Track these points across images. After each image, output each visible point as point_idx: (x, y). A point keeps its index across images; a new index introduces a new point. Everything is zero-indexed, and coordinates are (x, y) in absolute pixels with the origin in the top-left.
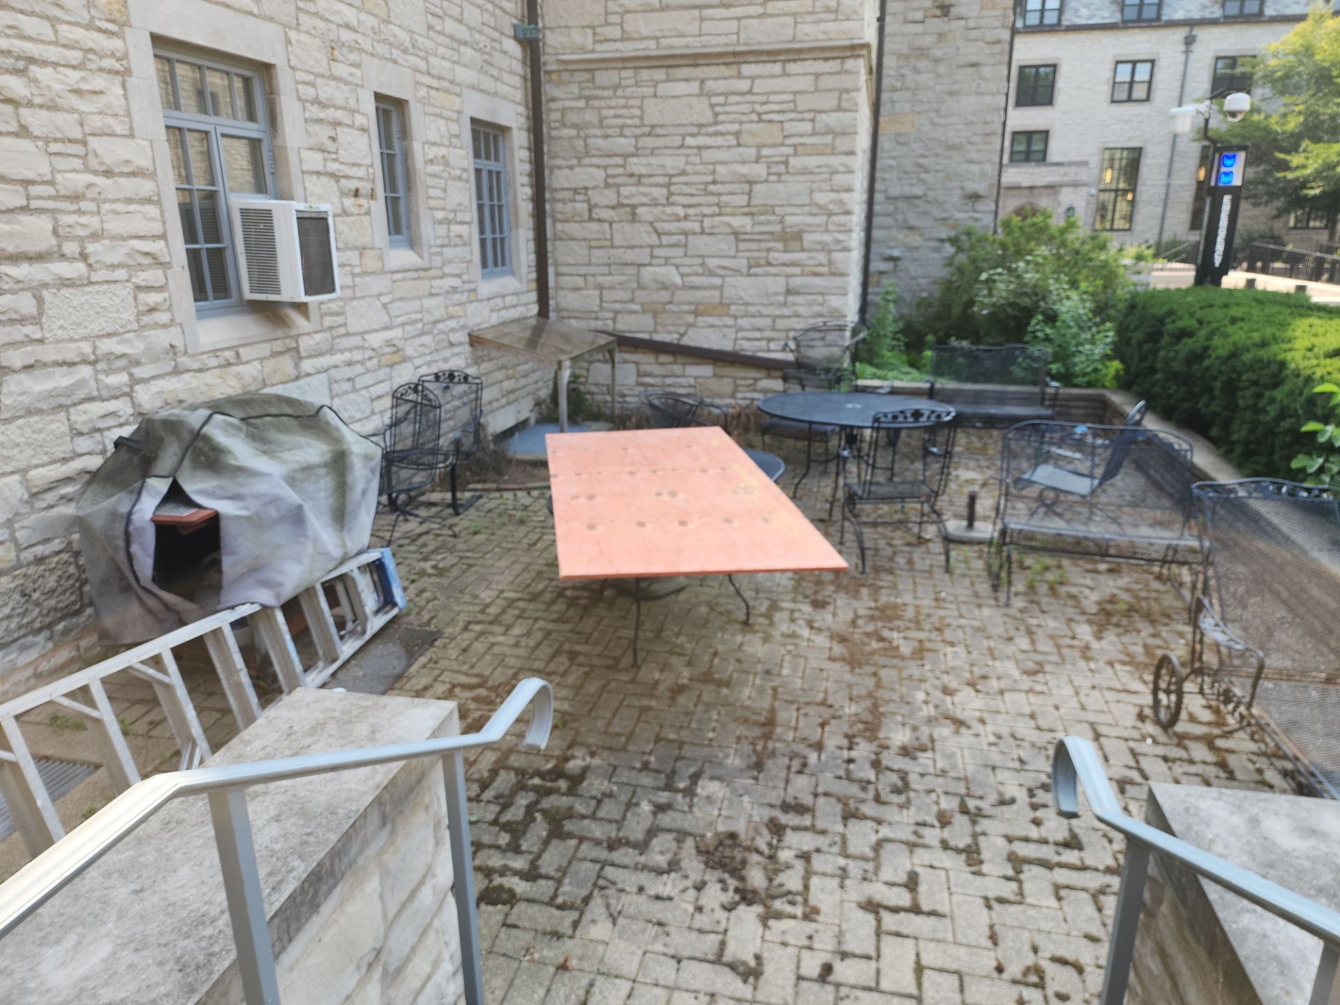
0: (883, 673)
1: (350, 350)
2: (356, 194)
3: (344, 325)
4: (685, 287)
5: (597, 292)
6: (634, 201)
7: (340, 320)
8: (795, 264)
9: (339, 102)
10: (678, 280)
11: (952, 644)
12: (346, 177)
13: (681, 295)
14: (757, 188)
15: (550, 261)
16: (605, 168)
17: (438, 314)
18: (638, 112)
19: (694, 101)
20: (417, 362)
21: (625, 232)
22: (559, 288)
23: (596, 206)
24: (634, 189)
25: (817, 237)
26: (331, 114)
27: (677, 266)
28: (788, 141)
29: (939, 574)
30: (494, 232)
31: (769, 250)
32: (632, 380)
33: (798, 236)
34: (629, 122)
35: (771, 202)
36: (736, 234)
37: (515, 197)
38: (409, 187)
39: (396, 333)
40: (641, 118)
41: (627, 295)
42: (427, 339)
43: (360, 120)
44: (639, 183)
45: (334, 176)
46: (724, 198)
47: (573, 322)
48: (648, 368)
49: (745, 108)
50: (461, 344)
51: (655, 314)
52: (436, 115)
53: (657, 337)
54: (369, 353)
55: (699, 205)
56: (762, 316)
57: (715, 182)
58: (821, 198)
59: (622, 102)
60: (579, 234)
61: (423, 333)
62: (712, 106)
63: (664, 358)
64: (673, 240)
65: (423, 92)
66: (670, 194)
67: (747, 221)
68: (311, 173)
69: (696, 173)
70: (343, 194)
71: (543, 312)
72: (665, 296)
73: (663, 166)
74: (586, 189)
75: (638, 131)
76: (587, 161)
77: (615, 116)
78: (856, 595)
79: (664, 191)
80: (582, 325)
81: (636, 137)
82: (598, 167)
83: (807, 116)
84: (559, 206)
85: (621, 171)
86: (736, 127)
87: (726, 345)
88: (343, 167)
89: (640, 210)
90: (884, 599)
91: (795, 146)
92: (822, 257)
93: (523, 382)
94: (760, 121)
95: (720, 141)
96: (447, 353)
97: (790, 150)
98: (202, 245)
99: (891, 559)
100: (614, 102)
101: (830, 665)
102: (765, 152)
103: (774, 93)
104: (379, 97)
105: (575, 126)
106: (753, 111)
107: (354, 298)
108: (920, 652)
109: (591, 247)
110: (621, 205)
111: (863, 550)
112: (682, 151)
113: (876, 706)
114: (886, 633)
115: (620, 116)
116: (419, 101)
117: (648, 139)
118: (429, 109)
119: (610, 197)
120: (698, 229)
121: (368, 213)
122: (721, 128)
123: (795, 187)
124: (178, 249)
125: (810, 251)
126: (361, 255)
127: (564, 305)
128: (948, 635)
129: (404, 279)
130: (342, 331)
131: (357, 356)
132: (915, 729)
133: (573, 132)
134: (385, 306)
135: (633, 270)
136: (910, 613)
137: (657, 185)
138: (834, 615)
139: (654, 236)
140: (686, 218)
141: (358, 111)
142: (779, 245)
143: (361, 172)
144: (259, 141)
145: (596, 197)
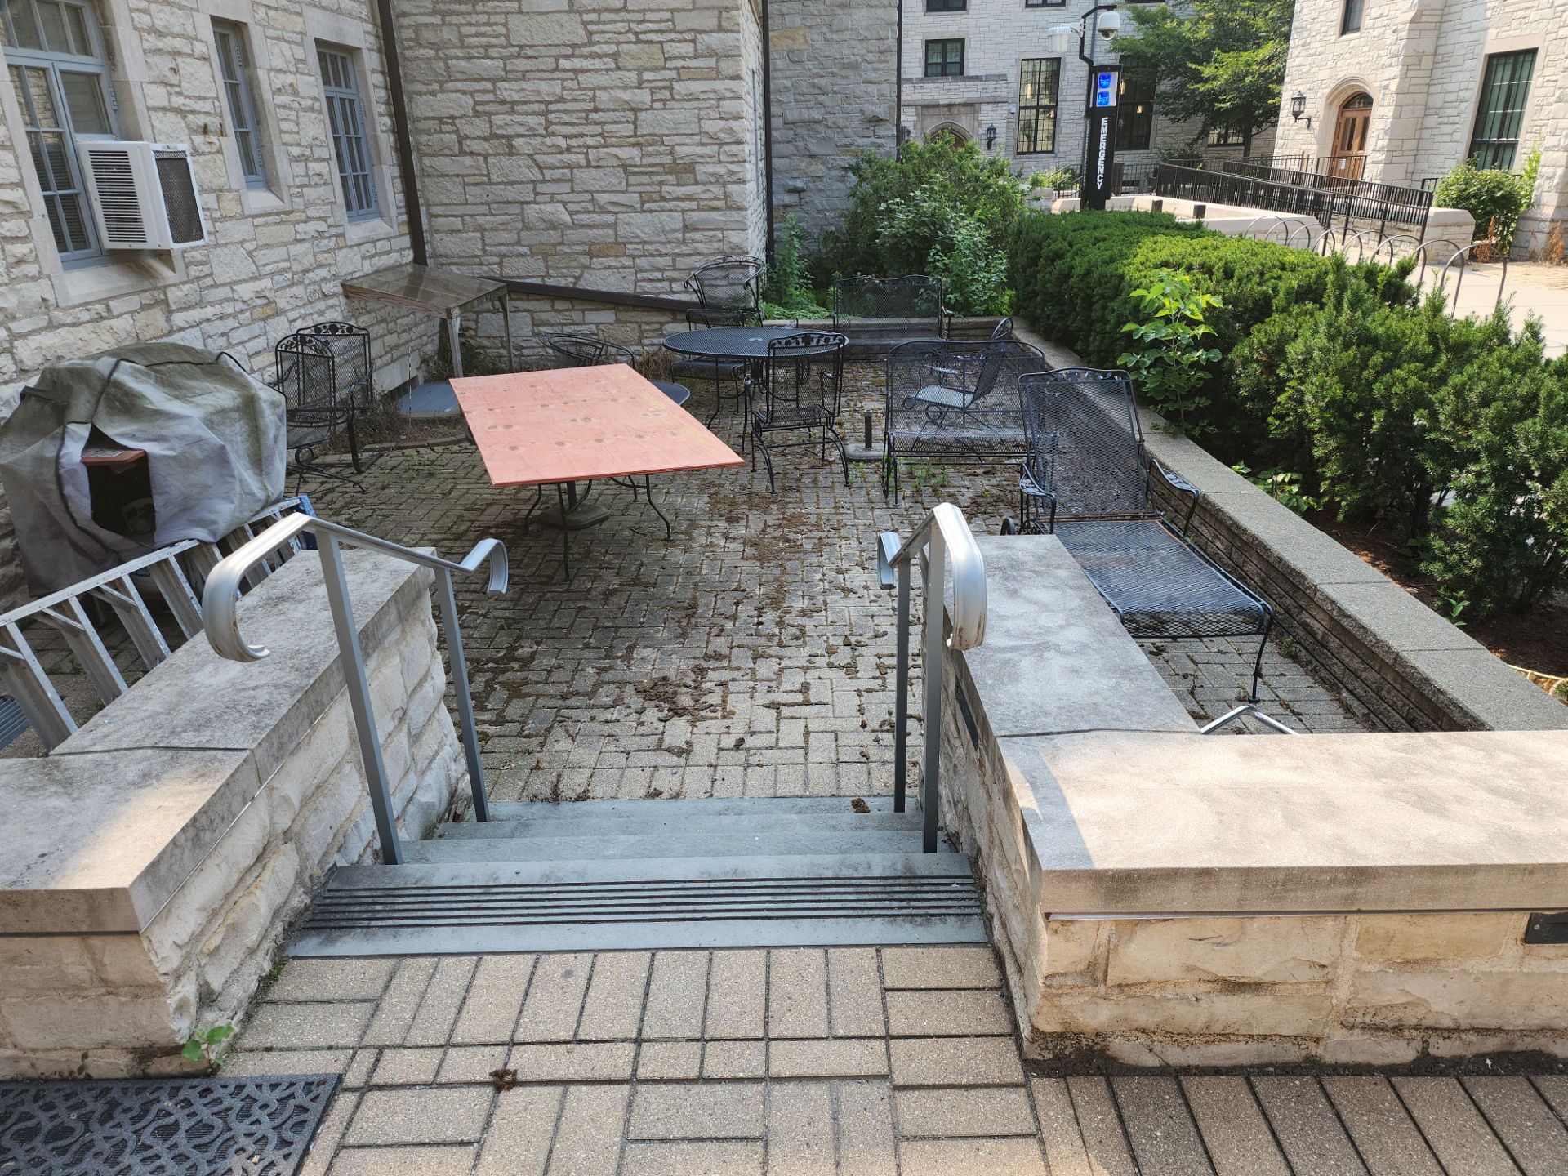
0: (787, 565)
1: (220, 302)
2: (205, 130)
3: (211, 275)
4: (576, 226)
5: (478, 235)
6: (510, 131)
7: (205, 269)
8: (690, 198)
9: (177, 29)
10: (567, 218)
11: (846, 538)
12: (193, 112)
13: (573, 235)
14: (642, 115)
15: (421, 201)
16: (472, 93)
17: (309, 261)
18: (503, 31)
19: (565, 17)
20: (292, 315)
21: (502, 166)
22: (434, 231)
23: (467, 137)
24: (508, 118)
25: (710, 169)
26: (169, 43)
27: (564, 204)
28: (669, 64)
29: (839, 488)
30: (354, 169)
31: (661, 183)
32: (527, 330)
33: (690, 168)
34: (494, 41)
35: (657, 131)
36: (625, 166)
37: (374, 129)
38: (259, 121)
39: (266, 283)
40: (507, 37)
41: (512, 237)
42: (298, 290)
43: (199, 48)
44: (513, 112)
45: (178, 111)
46: (607, 128)
47: (454, 268)
48: (544, 316)
49: (620, 26)
50: (335, 295)
51: (545, 256)
52: (277, 38)
53: (550, 282)
54: (240, 306)
55: (582, 135)
56: (661, 255)
57: (596, 110)
58: (711, 126)
59: (483, 18)
60: (451, 170)
61: (293, 284)
62: (585, 24)
63: (559, 305)
64: (557, 174)
65: (261, 13)
66: (549, 123)
67: (635, 152)
68: (156, 109)
69: (575, 100)
70: (192, 131)
71: (420, 258)
72: (554, 236)
73: (538, 92)
74: (453, 117)
75: (505, 52)
76: (450, 86)
77: (478, 35)
78: (766, 511)
79: (542, 120)
80: (466, 271)
81: (503, 58)
82: (464, 92)
83: (687, 36)
84: (424, 138)
85: (490, 97)
86: (613, 48)
87: (627, 288)
88: (187, 101)
89: (517, 142)
90: (790, 511)
91: (676, 68)
92: (717, 190)
93: (405, 336)
94: (638, 41)
95: (598, 63)
96: (322, 305)
97: (673, 75)
98: (55, 192)
99: (799, 480)
100: (474, 19)
101: (743, 563)
102: (647, 76)
103: (651, 10)
104: (215, 21)
105: (431, 45)
106: (630, 30)
107: (217, 246)
108: (819, 547)
109: (465, 185)
110: (497, 136)
111: (771, 474)
112: (557, 75)
113: (781, 586)
114: (792, 536)
115: (484, 35)
116: (258, 23)
117: (517, 61)
118: (270, 32)
119: (480, 127)
120: (583, 162)
121: (220, 151)
122: (596, 49)
123: (680, 116)
124: (36, 198)
125: (704, 184)
126: (218, 198)
127: (441, 250)
128: (844, 532)
129: (266, 224)
130: (209, 281)
131: (229, 309)
132: (812, 598)
133: (432, 53)
134: (250, 253)
135: (516, 209)
136: (813, 519)
137: (533, 113)
138: (747, 527)
139: (536, 171)
140: (569, 149)
141: (196, 39)
142: (672, 178)
143: (207, 106)
144: (98, 75)
145: (465, 128)
